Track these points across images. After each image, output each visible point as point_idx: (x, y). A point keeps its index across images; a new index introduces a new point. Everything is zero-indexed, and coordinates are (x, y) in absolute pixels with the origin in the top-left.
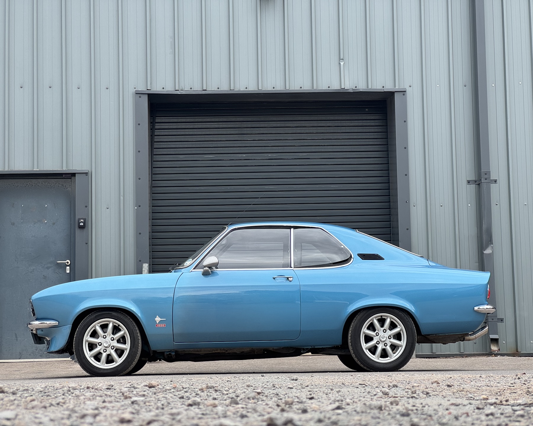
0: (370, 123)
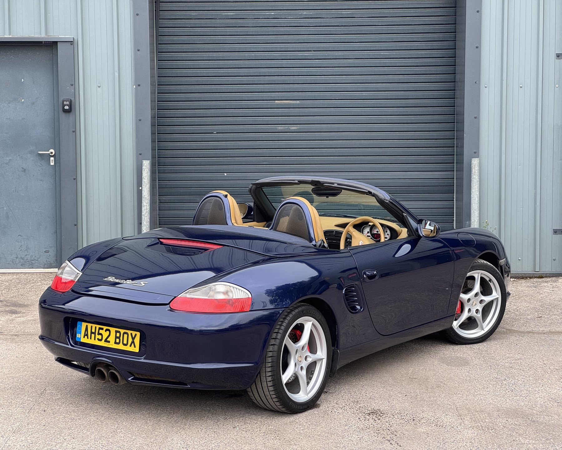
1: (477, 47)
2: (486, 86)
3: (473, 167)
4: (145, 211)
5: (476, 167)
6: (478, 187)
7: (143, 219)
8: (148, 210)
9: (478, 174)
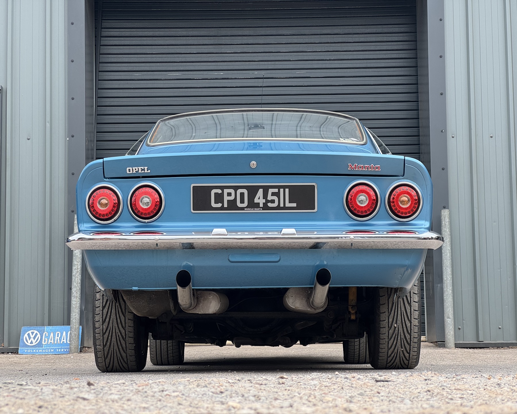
0: (393, 29)
1: (442, 94)
2: (453, 136)
3: (443, 219)
4: (76, 271)
5: (446, 219)
6: (449, 241)
7: (73, 280)
8: (79, 269)
9: (448, 226)
